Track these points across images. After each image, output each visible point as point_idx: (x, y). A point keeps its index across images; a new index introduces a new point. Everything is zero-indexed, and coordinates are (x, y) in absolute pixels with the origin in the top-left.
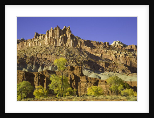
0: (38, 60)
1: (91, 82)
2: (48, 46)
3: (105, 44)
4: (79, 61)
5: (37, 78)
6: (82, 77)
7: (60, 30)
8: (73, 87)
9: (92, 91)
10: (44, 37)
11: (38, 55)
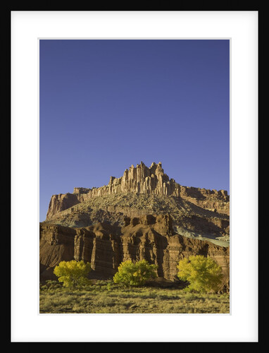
0: (109, 215)
1: (190, 249)
2: (126, 194)
3: (220, 192)
4: (175, 217)
5: (79, 239)
6: (172, 238)
7: (146, 169)
8: (152, 259)
9: (192, 269)
10: (120, 180)
11: (109, 208)
